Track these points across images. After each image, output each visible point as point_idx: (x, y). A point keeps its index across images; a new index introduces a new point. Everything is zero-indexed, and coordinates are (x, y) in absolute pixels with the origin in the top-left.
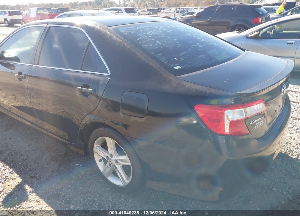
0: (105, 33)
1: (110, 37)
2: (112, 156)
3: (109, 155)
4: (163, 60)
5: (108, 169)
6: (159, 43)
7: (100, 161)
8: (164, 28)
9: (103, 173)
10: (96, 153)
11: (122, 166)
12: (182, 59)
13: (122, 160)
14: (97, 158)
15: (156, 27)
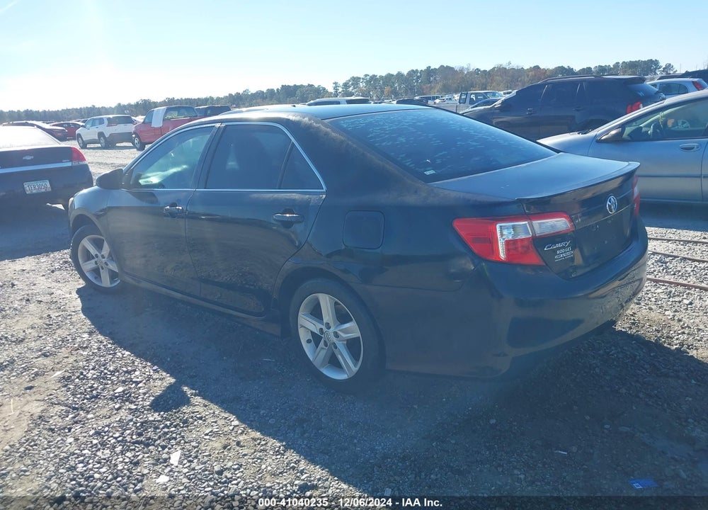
0: (318, 128)
1: (326, 134)
2: (329, 327)
3: (324, 327)
4: (408, 163)
5: (323, 354)
6: (403, 140)
7: (309, 341)
8: (413, 119)
9: (314, 363)
10: (302, 326)
11: (345, 342)
12: (439, 161)
13: (345, 331)
14: (304, 336)
15: (400, 118)
